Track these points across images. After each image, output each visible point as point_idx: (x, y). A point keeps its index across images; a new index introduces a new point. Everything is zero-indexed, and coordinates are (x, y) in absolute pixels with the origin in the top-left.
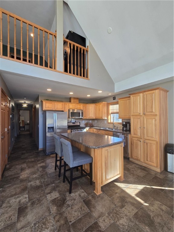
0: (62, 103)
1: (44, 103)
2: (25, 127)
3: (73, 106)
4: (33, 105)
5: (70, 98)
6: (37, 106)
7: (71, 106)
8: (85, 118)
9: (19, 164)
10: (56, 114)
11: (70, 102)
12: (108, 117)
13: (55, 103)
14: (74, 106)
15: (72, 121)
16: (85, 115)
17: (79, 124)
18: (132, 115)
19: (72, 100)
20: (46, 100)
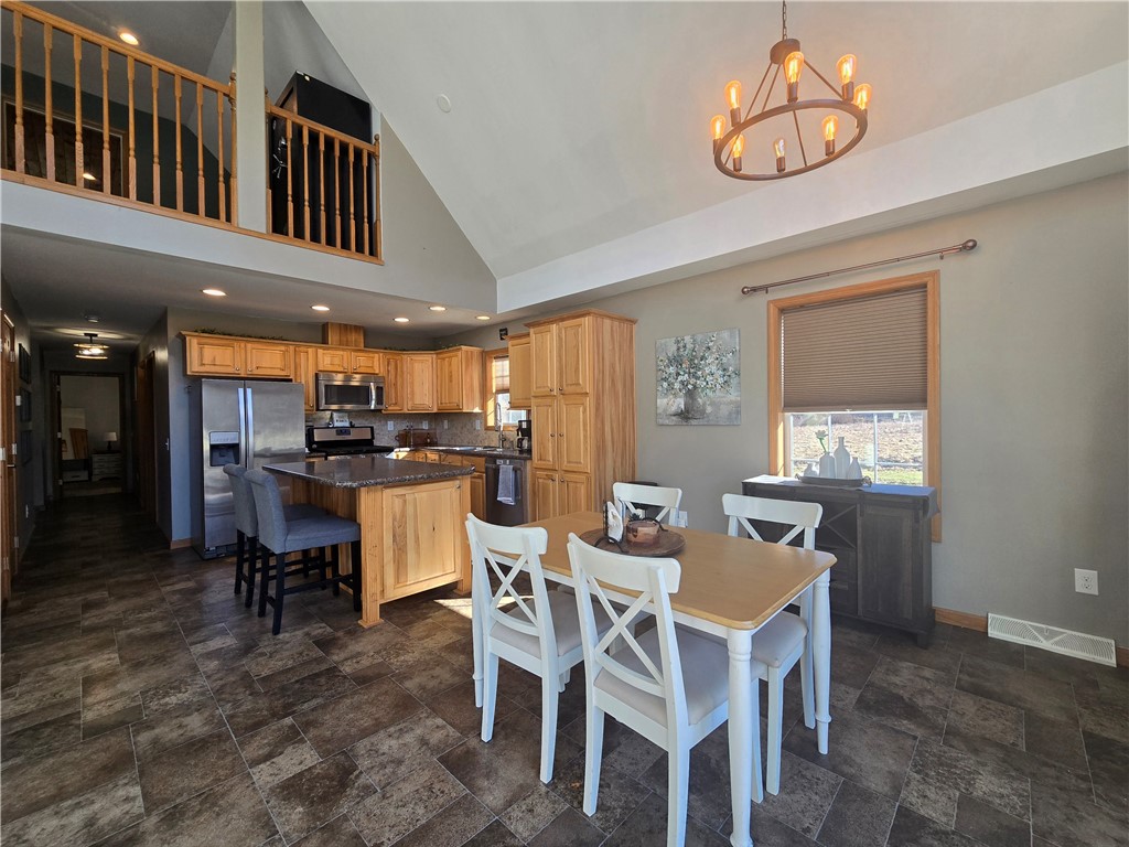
0: (283, 348)
1: (193, 344)
2: (95, 465)
3: (337, 361)
4: (141, 351)
5: (324, 328)
6: (162, 355)
7: (327, 360)
8: (393, 409)
9: (71, 594)
10: (249, 391)
11: (325, 341)
12: (484, 406)
13: (249, 346)
14: (339, 362)
15: (336, 424)
16: (396, 398)
17: (370, 437)
18: (535, 397)
19: (332, 337)
20: (204, 332)
